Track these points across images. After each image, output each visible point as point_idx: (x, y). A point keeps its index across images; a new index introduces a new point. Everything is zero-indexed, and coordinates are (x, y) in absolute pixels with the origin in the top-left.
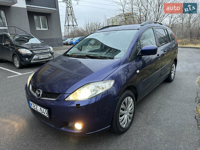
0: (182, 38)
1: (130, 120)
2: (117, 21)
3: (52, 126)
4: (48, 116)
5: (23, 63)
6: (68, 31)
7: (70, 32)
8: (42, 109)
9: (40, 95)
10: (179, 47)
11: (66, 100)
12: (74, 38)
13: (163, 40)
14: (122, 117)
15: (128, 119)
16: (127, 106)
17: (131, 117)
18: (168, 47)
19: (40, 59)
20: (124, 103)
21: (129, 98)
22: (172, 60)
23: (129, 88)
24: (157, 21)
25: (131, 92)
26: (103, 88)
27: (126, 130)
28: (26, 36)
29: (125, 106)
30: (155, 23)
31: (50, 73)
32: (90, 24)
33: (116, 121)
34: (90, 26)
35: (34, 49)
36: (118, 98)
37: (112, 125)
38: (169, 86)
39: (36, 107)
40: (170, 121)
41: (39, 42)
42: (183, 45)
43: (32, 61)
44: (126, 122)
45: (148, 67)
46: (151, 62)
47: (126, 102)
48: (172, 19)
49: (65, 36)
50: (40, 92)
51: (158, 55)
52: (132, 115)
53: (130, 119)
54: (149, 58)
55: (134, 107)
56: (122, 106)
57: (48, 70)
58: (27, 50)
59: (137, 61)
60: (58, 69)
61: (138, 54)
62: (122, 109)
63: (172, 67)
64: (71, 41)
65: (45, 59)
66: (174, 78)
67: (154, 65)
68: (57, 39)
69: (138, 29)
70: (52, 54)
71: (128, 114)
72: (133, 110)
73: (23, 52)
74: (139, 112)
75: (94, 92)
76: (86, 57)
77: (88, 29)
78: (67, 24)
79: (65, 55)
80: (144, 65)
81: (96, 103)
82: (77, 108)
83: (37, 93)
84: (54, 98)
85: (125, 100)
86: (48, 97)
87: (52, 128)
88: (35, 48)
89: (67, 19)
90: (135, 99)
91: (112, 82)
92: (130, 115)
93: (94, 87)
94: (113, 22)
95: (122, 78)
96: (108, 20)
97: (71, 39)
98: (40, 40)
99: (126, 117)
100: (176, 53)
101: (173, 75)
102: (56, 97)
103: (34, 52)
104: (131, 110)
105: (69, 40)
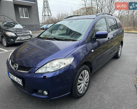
0: (128, 26)
1: (86, 88)
2: (81, 13)
3: (26, 92)
4: (22, 85)
5: (9, 43)
6: (45, 19)
7: (46, 20)
8: (18, 79)
9: (16, 68)
10: (125, 33)
11: (36, 72)
12: (49, 24)
13: (113, 27)
14: (80, 86)
15: (85, 86)
16: (83, 77)
17: (87, 85)
18: (117, 32)
19: (22, 40)
20: (82, 75)
21: (85, 71)
22: (119, 42)
23: (85, 63)
24: (109, 13)
25: (87, 66)
26: (65, 64)
27: (82, 95)
28: (12, 23)
29: (82, 77)
30: (108, 14)
31: (28, 50)
32: (61, 14)
33: (75, 89)
34: (60, 16)
35: (17, 33)
36: (76, 71)
37: (71, 91)
38: (116, 61)
39: (13, 77)
40: (116, 88)
41: (21, 27)
42: (128, 31)
43: (16, 42)
44: (83, 89)
45: (102, 47)
46: (104, 43)
47: (83, 74)
48: (121, 12)
49: (42, 23)
50: (16, 66)
51: (109, 38)
52: (88, 84)
53: (86, 86)
54: (103, 40)
55: (90, 78)
56: (80, 77)
57: (27, 49)
58: (12, 33)
59: (93, 43)
60: (35, 47)
61: (93, 38)
62: (80, 79)
63: (119, 47)
64: (47, 27)
65: (26, 40)
66: (120, 55)
67: (106, 45)
68: (36, 25)
69: (94, 19)
70: (31, 36)
71: (85, 83)
72: (88, 80)
73: (9, 34)
74: (93, 81)
75: (58, 67)
76: (54, 39)
77: (59, 18)
78: (44, 14)
79: (39, 37)
80: (99, 45)
81: (60, 75)
82: (44, 79)
83: (14, 67)
84: (27, 71)
85: (82, 72)
86: (23, 70)
87: (26, 93)
88: (18, 31)
89: (44, 11)
90: (90, 72)
91: (72, 59)
92: (86, 83)
93: (58, 63)
94: (78, 14)
95: (81, 55)
96: (74, 12)
97: (46, 25)
98: (23, 25)
99: (83, 85)
100: (122, 37)
101: (119, 53)
102: (29, 70)
103: (18, 34)
104: (87, 80)
105: (45, 26)
